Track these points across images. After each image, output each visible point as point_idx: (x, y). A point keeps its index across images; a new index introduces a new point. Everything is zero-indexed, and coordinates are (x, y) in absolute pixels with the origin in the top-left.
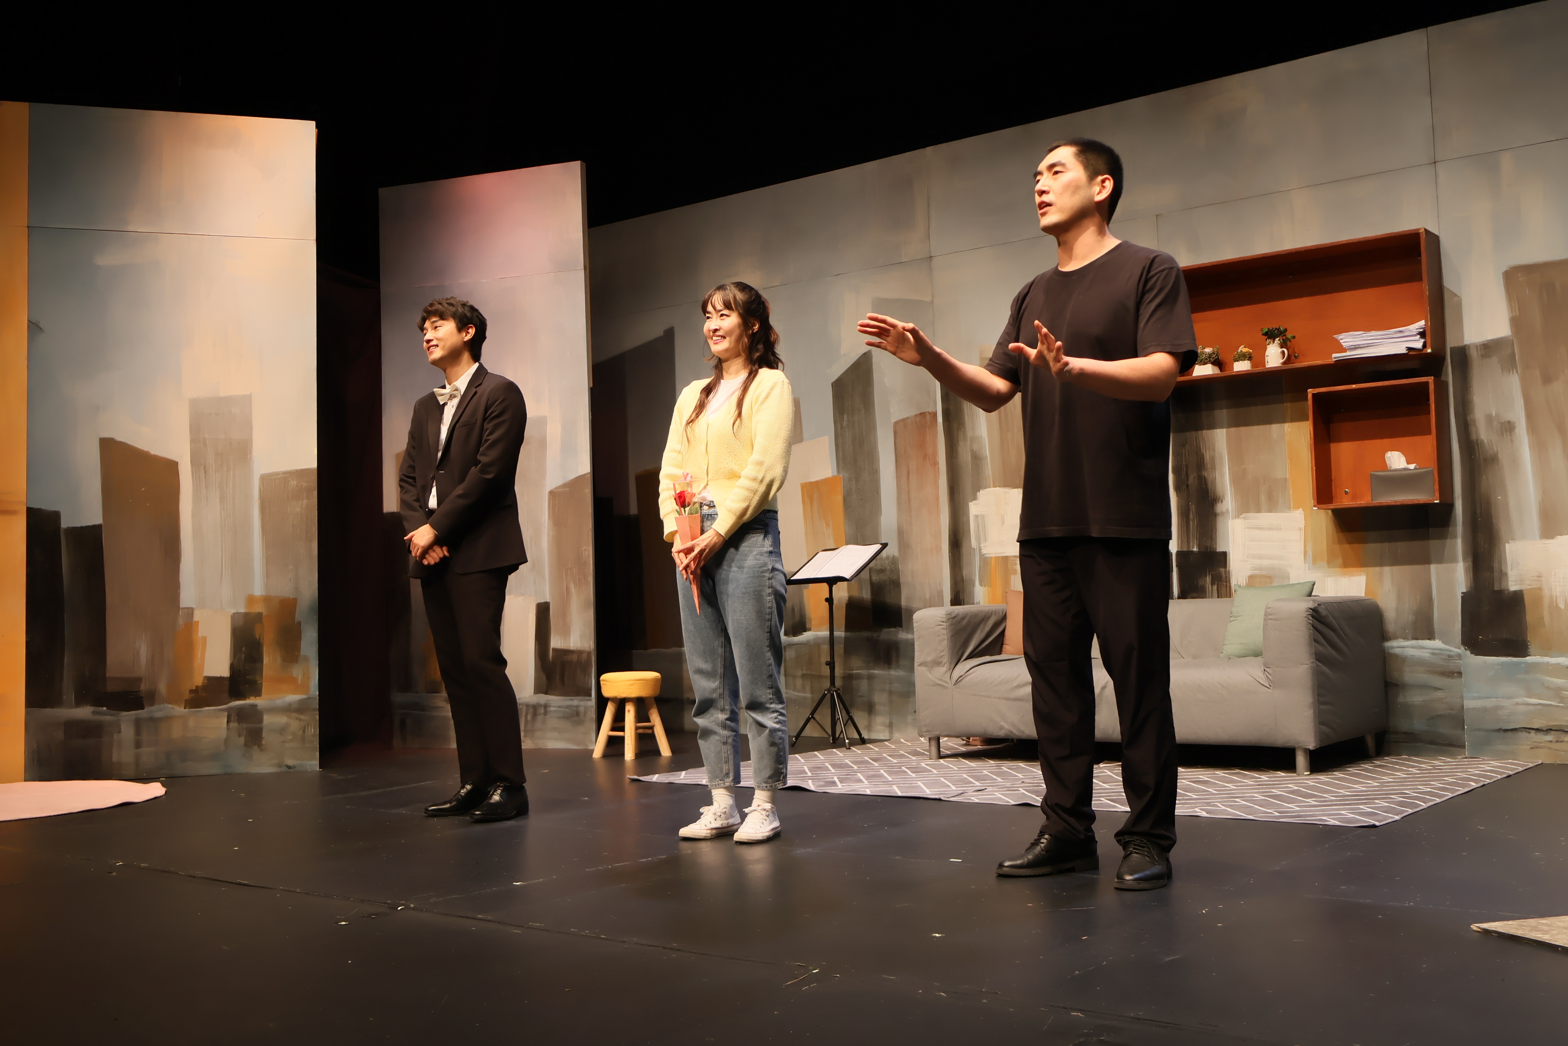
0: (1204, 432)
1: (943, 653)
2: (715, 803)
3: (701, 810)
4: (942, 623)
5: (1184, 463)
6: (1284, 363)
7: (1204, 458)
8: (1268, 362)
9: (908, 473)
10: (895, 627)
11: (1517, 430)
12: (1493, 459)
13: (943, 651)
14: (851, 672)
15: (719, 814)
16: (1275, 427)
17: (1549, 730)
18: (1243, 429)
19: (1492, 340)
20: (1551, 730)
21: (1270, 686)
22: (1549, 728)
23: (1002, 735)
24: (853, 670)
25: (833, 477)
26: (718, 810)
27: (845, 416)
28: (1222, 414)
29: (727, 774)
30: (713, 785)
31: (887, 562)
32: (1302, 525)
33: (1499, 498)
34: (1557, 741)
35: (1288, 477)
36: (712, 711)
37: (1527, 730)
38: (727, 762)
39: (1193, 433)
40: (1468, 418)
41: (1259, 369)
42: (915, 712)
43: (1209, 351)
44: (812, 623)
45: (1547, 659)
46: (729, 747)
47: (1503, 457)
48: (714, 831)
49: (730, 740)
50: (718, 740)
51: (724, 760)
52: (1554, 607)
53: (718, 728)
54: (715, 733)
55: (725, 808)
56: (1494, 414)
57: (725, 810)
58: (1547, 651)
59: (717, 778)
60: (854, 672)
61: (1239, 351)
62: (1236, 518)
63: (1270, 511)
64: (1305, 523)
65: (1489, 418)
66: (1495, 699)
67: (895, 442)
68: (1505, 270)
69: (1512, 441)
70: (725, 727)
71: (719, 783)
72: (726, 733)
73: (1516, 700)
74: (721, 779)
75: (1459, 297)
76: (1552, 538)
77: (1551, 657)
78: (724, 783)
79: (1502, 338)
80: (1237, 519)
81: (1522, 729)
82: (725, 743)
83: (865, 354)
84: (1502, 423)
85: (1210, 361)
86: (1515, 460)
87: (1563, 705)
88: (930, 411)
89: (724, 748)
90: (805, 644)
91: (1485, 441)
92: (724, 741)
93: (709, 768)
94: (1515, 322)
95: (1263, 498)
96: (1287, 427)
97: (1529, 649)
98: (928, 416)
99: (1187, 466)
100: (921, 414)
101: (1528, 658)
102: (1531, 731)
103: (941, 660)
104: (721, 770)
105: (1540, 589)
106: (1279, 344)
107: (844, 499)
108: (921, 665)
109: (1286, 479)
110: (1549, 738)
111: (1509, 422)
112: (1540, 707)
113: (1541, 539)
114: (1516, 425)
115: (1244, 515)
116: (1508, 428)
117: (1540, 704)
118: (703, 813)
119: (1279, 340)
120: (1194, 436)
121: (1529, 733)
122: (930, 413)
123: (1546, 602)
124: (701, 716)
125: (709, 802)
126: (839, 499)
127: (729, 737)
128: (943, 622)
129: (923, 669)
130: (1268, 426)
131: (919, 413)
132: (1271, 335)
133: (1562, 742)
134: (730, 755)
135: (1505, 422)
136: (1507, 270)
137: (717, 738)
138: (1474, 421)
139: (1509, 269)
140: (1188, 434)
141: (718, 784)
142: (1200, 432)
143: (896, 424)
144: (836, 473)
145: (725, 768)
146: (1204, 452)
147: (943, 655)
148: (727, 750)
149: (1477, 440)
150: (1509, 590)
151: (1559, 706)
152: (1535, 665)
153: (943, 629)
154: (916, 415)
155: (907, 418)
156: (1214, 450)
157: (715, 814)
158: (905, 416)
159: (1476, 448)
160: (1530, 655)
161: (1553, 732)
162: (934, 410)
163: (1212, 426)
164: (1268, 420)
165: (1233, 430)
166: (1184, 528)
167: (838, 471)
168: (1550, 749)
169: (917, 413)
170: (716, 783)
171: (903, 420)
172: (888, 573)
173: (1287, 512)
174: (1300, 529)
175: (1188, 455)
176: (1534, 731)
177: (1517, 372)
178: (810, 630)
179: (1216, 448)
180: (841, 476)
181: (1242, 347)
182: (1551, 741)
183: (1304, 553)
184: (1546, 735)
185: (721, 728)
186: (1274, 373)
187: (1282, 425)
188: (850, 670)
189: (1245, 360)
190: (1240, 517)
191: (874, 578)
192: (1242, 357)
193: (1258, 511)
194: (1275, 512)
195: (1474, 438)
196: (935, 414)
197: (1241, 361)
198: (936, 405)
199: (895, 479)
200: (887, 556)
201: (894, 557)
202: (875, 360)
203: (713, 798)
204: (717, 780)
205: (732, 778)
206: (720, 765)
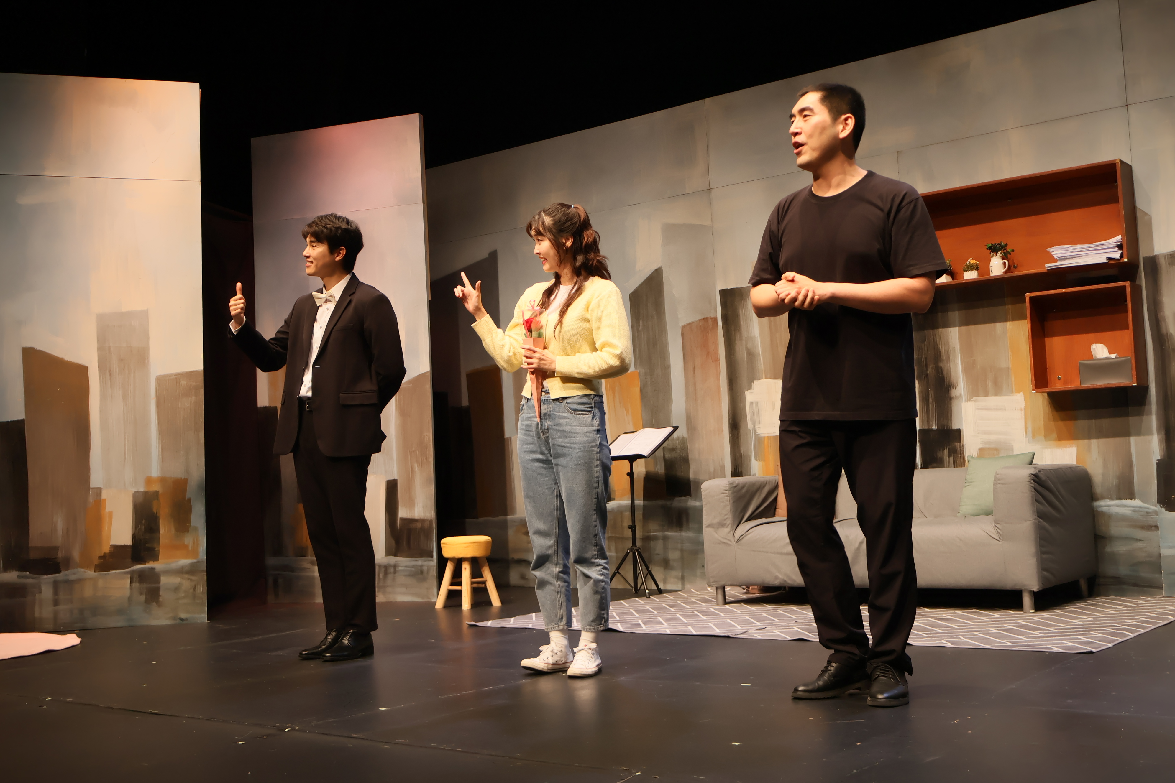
0: (940, 330)
1: (727, 516)
2: (551, 642)
3: (541, 648)
4: (725, 492)
5: (923, 356)
6: (1006, 272)
7: (940, 351)
8: (992, 272)
9: (694, 368)
10: (685, 497)
13: (727, 514)
14: (649, 534)
15: (556, 651)
16: (999, 326)
18: (972, 328)
21: (1000, 539)
23: (777, 584)
24: (650, 533)
26: (554, 649)
27: (641, 322)
28: (955, 315)
29: (561, 619)
31: (678, 442)
32: (1023, 405)
35: (1010, 366)
36: (548, 565)
38: (561, 608)
39: (931, 331)
40: (1159, 314)
41: (985, 278)
42: (703, 566)
44: (616, 493)
46: (562, 596)
49: (563, 590)
50: (553, 590)
51: (558, 607)
53: (553, 579)
54: (550, 583)
55: (561, 647)
57: (561, 649)
59: (552, 622)
60: (652, 534)
61: (968, 262)
62: (967, 401)
63: (996, 395)
64: (1025, 404)
67: (683, 343)
70: (558, 578)
71: (554, 626)
72: (560, 583)
74: (556, 623)
75: (1149, 215)
78: (559, 626)
80: (969, 402)
82: (559, 592)
83: (656, 270)
88: (712, 316)
89: (558, 596)
92: (558, 590)
93: (545, 613)
95: (990, 384)
96: (1009, 325)
98: (710, 321)
99: (926, 358)
100: (704, 319)
103: (725, 522)
104: (556, 616)
106: (1001, 256)
107: (641, 391)
108: (708, 527)
109: (1008, 368)
115: (974, 398)
118: (542, 651)
119: (1001, 253)
120: (932, 333)
122: (711, 318)
124: (539, 569)
125: (548, 642)
126: (637, 390)
127: (562, 587)
128: (727, 490)
129: (710, 530)
130: (993, 324)
131: (702, 318)
132: (994, 249)
134: (564, 602)
137: (552, 588)
138: (1164, 317)
140: (926, 332)
141: (554, 628)
142: (936, 331)
143: (683, 327)
145: (559, 613)
146: (940, 347)
147: (727, 518)
148: (561, 599)
149: (1167, 333)
153: (726, 496)
154: (699, 320)
155: (693, 323)
156: (949, 345)
157: (551, 652)
158: (690, 320)
159: (1166, 340)
162: (715, 316)
163: (946, 325)
164: (993, 320)
165: (964, 328)
166: (925, 410)
169: (700, 318)
170: (552, 627)
171: (689, 324)
172: (679, 452)
173: (1010, 396)
174: (1021, 410)
175: (927, 349)
178: (614, 499)
179: (950, 344)
180: (638, 371)
181: (970, 259)
183: (1025, 429)
185: (555, 579)
186: (998, 281)
187: (1005, 323)
188: (648, 532)
189: (973, 270)
190: (971, 400)
191: (667, 456)
192: (971, 268)
193: (986, 394)
194: (1000, 396)
195: (1164, 331)
196: (715, 319)
197: (969, 271)
198: (716, 311)
199: (683, 372)
200: (677, 437)
201: (683, 437)
202: (665, 275)
203: (551, 638)
204: (553, 624)
205: (565, 622)
206: (554, 611)
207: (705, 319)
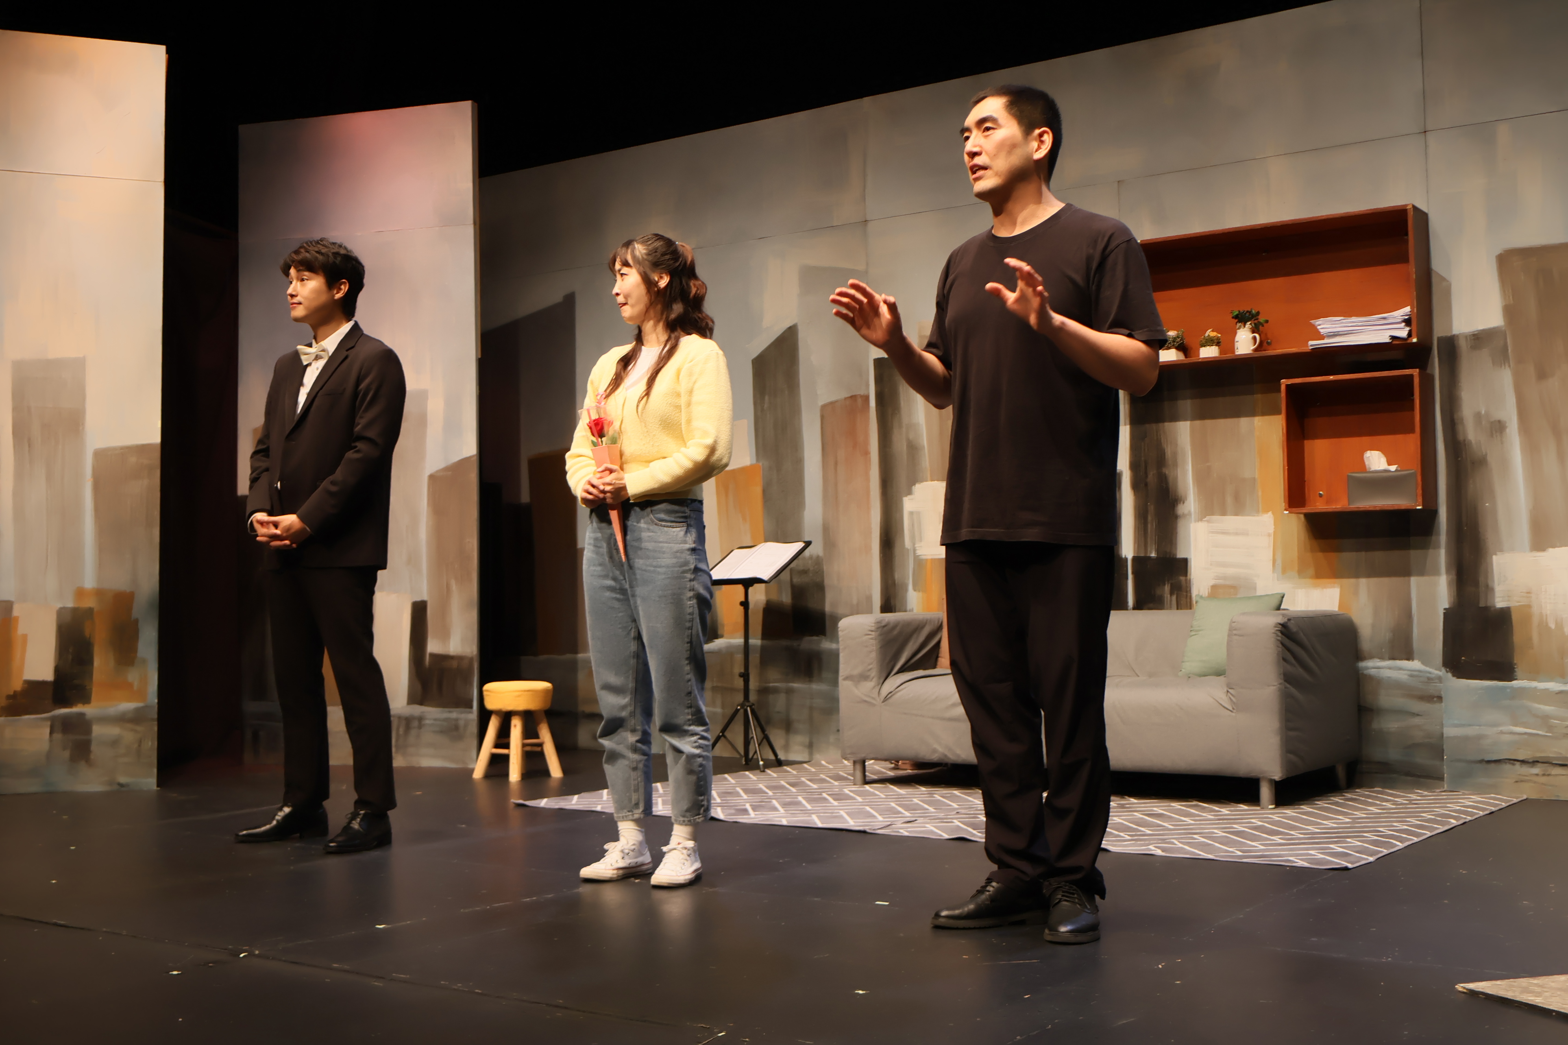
0: (1166, 424)
1: (871, 666)
2: (621, 838)
3: (606, 847)
4: (870, 633)
5: (1143, 459)
6: (1255, 350)
7: (1165, 453)
8: (1237, 349)
9: (836, 464)
10: (817, 636)
11: (1508, 430)
12: (1481, 462)
13: (871, 664)
14: (768, 685)
15: (627, 851)
16: (1244, 422)
17: (1534, 762)
18: (1209, 423)
19: (1483, 330)
20: (1538, 762)
21: (1233, 709)
22: (1535, 760)
23: (935, 759)
24: (770, 683)
25: (752, 466)
26: (626, 847)
27: (767, 398)
28: (1186, 405)
29: (637, 805)
30: (620, 817)
31: (810, 562)
32: (1271, 530)
33: (1487, 504)
34: (1544, 775)
35: (1256, 477)
36: (621, 731)
37: (1512, 762)
38: (636, 790)
39: (1154, 426)
40: (1456, 417)
41: (1228, 356)
42: (838, 731)
43: (1173, 334)
44: (725, 629)
45: (1534, 684)
46: (639, 773)
47: (1492, 460)
48: (621, 872)
49: (641, 766)
50: (627, 765)
51: (633, 788)
52: (1543, 626)
53: (627, 751)
54: (623, 757)
55: (634, 845)
56: (1483, 412)
57: (633, 847)
58: (1535, 674)
59: (625, 809)
60: (771, 685)
61: (1206, 335)
62: (1198, 521)
63: (1236, 514)
64: (1275, 528)
65: (1478, 416)
66: (1478, 727)
67: (822, 428)
68: (1499, 253)
69: (1502, 443)
70: (635, 750)
71: (627, 814)
72: (636, 757)
73: (1501, 728)
74: (629, 810)
75: (1448, 281)
76: (1544, 550)
77: (1540, 682)
78: (633, 815)
79: (1494, 328)
80: (1200, 522)
81: (1506, 761)
82: (635, 769)
83: (790, 328)
84: (1492, 423)
85: (1173, 345)
86: (1505, 463)
87: (1550, 734)
88: (862, 394)
89: (633, 774)
90: (716, 652)
91: (1473, 442)
92: (634, 766)
93: (616, 796)
94: (1510, 312)
95: (1229, 500)
96: (1258, 421)
97: (1515, 672)
98: (859, 401)
99: (1146, 462)
100: (851, 397)
101: (1514, 682)
102: (1516, 762)
103: (869, 673)
104: (630, 800)
105: (1529, 606)
106: (1251, 328)
107: (764, 491)
108: (846, 678)
109: (1254, 479)
110: (1535, 770)
111: (1499, 421)
112: (1526, 736)
113: (1532, 551)
114: (1507, 425)
115: (1208, 518)
116: (1498, 428)
117: (1526, 734)
118: (607, 851)
119: (1251, 324)
120: (1155, 428)
121: (1514, 764)
122: (861, 396)
123: (1535, 621)
124: (609, 737)
125: (615, 838)
126: (758, 490)
127: (640, 761)
128: (872, 631)
129: (848, 683)
130: (1236, 420)
131: (849, 395)
132: (1242, 318)
133: (1549, 775)
134: (641, 782)
135: (1495, 421)
136: (1501, 254)
137: (626, 762)
138: (1462, 420)
139: (1503, 252)
140: (1147, 426)
141: (626, 816)
142: (1161, 425)
143: (824, 407)
144: (754, 462)
145: (634, 797)
146: (1166, 447)
147: (872, 668)
148: (637, 777)
149: (1464, 440)
150: (1495, 607)
151: (1547, 736)
152: (1522, 690)
153: (872, 639)
154: (846, 399)
155: (836, 402)
156: (1176, 445)
157: (622, 851)
158: (833, 398)
159: (1464, 449)
160: (1516, 679)
161: (1539, 765)
162: (866, 393)
163: (1175, 418)
164: (1237, 413)
165: (1198, 423)
166: (1141, 531)
167: (758, 460)
168: (1535, 782)
169: (847, 396)
170: (623, 813)
171: (832, 403)
172: (811, 575)
173: (1254, 516)
174: (1269, 535)
175: (1148, 450)
176: (1519, 763)
177: (1509, 366)
178: (722, 637)
179: (1179, 443)
180: (761, 464)
181: (1209, 331)
182: (1537, 775)
183: (1273, 561)
184: (1532, 767)
185: (630, 750)
186: (1245, 361)
187: (1252, 418)
188: (766, 683)
189: (1212, 346)
190: (1204, 519)
191: (795, 580)
192: (1210, 342)
193: (1224, 513)
194: (1242, 516)
195: (1461, 438)
196: (866, 398)
197: (1208, 347)
198: (868, 385)
199: (821, 469)
200: (810, 555)
201: (818, 557)
202: (802, 335)
203: (620, 832)
204: (625, 811)
205: (641, 809)
206: (628, 794)
207: (854, 398)
